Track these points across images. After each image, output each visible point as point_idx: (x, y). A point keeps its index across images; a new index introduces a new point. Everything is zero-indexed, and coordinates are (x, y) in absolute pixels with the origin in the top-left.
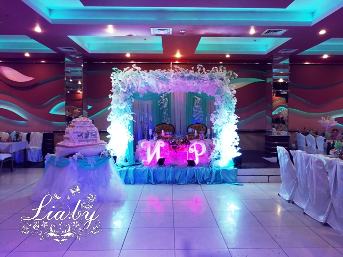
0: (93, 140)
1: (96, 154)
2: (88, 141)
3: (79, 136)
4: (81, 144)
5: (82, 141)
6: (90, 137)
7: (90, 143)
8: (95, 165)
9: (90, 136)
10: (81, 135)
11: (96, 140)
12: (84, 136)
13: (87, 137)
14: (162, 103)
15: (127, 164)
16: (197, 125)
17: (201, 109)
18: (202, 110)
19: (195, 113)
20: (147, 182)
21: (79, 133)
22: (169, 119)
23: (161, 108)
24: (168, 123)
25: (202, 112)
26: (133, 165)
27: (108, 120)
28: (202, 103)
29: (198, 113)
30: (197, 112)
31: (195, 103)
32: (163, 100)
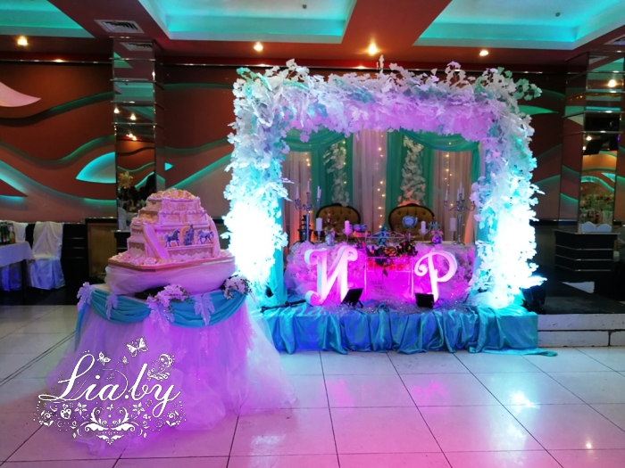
0: (205, 250)
1: (214, 287)
2: (191, 252)
3: (169, 239)
4: (176, 260)
5: (176, 252)
6: (196, 243)
7: (198, 257)
8: (212, 316)
9: (196, 238)
10: (175, 237)
11: (211, 250)
12: (181, 237)
13: (188, 241)
14: (333, 157)
15: (272, 301)
16: (410, 208)
17: (419, 172)
18: (422, 175)
19: (405, 181)
20: (324, 347)
21: (169, 231)
22: (347, 195)
23: (329, 171)
24: (345, 204)
25: (423, 180)
26: (287, 305)
27: (227, 196)
28: (422, 159)
29: (412, 182)
30: (409, 180)
31: (407, 159)
32: (336, 151)
